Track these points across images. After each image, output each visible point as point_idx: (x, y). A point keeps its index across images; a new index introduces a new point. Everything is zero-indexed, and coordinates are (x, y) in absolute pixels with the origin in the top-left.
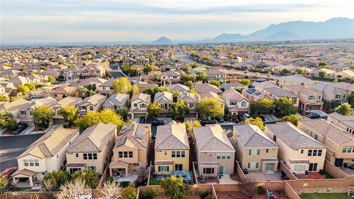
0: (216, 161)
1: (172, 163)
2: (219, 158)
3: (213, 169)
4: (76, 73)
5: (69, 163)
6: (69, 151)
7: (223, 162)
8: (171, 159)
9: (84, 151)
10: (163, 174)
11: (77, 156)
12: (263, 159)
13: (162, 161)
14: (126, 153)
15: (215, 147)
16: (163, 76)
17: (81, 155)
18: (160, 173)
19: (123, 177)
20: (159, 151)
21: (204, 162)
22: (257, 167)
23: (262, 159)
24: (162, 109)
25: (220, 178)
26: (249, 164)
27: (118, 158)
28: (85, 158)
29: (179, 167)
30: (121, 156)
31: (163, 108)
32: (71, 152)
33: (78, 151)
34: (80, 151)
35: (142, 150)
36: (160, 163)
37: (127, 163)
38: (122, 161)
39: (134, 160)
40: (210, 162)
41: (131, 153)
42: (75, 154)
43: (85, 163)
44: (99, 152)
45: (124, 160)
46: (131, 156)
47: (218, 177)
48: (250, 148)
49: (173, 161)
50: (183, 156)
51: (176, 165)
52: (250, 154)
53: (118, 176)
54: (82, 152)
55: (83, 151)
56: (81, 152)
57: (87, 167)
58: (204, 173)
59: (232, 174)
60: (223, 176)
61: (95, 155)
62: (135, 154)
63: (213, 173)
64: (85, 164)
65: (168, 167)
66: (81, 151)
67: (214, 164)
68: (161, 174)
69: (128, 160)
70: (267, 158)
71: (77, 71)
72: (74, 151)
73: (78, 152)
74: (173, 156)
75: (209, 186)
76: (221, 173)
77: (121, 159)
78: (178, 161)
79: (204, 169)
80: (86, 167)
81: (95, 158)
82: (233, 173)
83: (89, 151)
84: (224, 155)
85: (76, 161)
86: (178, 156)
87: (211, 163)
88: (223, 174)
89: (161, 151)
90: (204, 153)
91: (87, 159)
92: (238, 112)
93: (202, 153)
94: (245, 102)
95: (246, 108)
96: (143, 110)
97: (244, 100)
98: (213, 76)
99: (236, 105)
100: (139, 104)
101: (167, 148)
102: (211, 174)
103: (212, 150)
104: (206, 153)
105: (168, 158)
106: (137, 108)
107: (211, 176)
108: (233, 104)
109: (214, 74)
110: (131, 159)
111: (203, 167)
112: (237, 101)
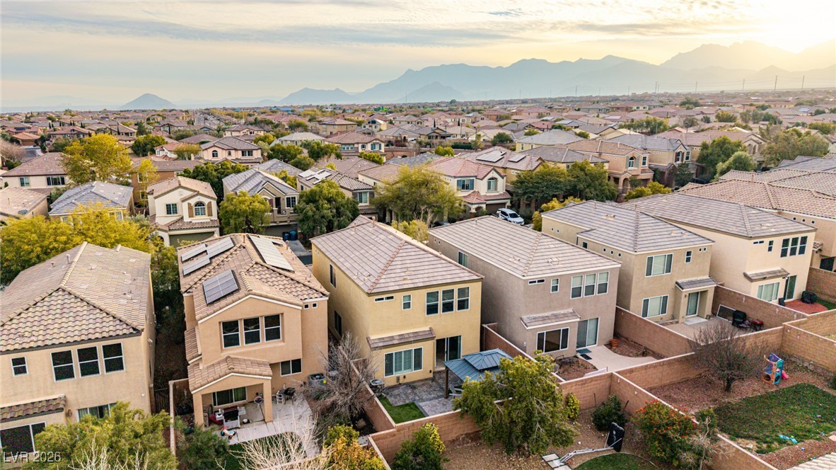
0: (569, 306)
1: (430, 335)
2: (576, 292)
3: (566, 332)
7: (589, 307)
8: (424, 324)
9: (56, 341)
10: (401, 381)
11: (20, 371)
12: (679, 281)
13: (396, 333)
14: (252, 322)
15: (560, 259)
16: (211, 151)
17: (41, 364)
18: (390, 380)
19: (248, 422)
20: (384, 296)
21: (535, 316)
22: (664, 310)
23: (677, 283)
25: (587, 357)
26: (646, 302)
27: (223, 350)
28: (63, 373)
29: (447, 347)
30: (231, 341)
31: (272, 211)
33: (25, 346)
34: (32, 345)
35: (315, 305)
36: (390, 343)
37: (264, 364)
38: (238, 359)
39: (287, 347)
40: (555, 309)
41: (273, 320)
42: (6, 360)
43: (62, 395)
44: (131, 335)
45: (248, 353)
46: (274, 335)
47: (580, 356)
48: (650, 252)
49: (431, 330)
50: (463, 305)
51: (441, 343)
52: (649, 272)
53: (231, 424)
54: (46, 346)
55: (49, 343)
56: (39, 348)
57: (76, 414)
59: (612, 341)
60: (589, 351)
61: (111, 350)
62: (291, 326)
63: (565, 345)
64: (65, 399)
65: (418, 352)
66: (38, 344)
67: (565, 315)
68: (394, 383)
69: (270, 350)
70: (688, 280)
72: (2, 349)
73: (23, 350)
74: (432, 309)
76: (583, 344)
77: (232, 351)
78: (445, 324)
79: (540, 336)
80: (68, 414)
81: (116, 366)
82: (612, 338)
83: (84, 338)
84: (588, 282)
85: (15, 395)
86: (448, 307)
87: (555, 312)
88: (587, 347)
89: (392, 298)
90: (537, 280)
91: (72, 376)
92: (487, 205)
93: (530, 282)
94: (496, 179)
95: (498, 194)
96: (202, 221)
97: (493, 174)
98: (352, 148)
99: (473, 189)
100: (185, 204)
101: (410, 282)
102: (560, 350)
103: (560, 270)
104: (543, 281)
105: (418, 321)
106: (178, 218)
107: (562, 357)
108: (463, 186)
109: (353, 144)
110: (275, 347)
111: (537, 331)
112: (474, 178)
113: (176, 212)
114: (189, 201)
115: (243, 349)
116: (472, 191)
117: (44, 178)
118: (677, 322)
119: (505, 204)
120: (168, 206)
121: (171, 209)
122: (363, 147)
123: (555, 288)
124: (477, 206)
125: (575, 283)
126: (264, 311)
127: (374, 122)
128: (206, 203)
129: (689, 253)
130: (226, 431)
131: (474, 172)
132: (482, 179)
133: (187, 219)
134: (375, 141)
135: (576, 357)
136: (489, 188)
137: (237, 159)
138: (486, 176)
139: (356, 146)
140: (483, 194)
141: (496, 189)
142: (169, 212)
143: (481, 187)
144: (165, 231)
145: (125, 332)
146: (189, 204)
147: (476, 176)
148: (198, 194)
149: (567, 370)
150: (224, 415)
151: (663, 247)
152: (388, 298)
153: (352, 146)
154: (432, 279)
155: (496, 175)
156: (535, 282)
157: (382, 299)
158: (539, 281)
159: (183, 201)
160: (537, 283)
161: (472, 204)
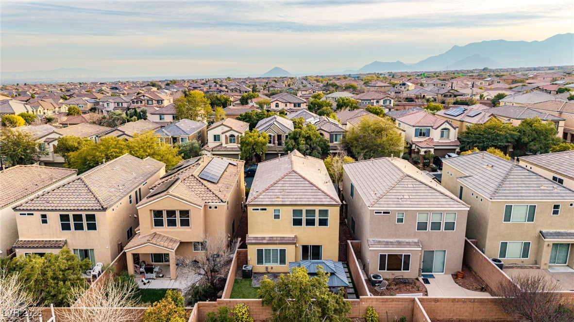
0: (415, 236)
1: (293, 242)
2: (422, 226)
3: (407, 257)
4: (120, 104)
5: (24, 240)
6: (21, 208)
7: (434, 240)
8: (291, 232)
9: (61, 208)
10: (269, 270)
11: (45, 222)
12: (544, 231)
13: (267, 235)
14: (171, 213)
15: (411, 197)
16: (274, 103)
17: (54, 219)
18: (261, 268)
19: (163, 276)
20: (259, 208)
21: (380, 240)
22: (525, 254)
23: (541, 232)
24: (272, 145)
25: (427, 282)
26: (504, 245)
27: (152, 228)
28: (66, 227)
29: (312, 252)
30: (159, 223)
31: (274, 143)
32: (27, 210)
33: (47, 208)
34: (50, 208)
35: (216, 207)
36: (261, 242)
37: (175, 241)
38: (160, 235)
39: (193, 233)
40: (399, 237)
41: (185, 213)
42: (37, 215)
43: (64, 239)
44: (99, 210)
45: (168, 232)
46: (185, 223)
47: (421, 279)
48: (509, 201)
49: (296, 237)
50: (323, 222)
51: (305, 248)
52: (507, 218)
53: (149, 275)
54: (56, 210)
55: (58, 208)
56: (52, 210)
57: (72, 251)
58: (382, 268)
59: (458, 272)
60: (432, 276)
61: (91, 218)
62: (196, 218)
63: (407, 268)
64: (66, 242)
65: (283, 252)
66: (54, 208)
67: (409, 244)
68: (264, 270)
69: (179, 233)
70: (554, 231)
71: (122, 101)
72: (36, 208)
73: (45, 210)
74: (297, 222)
76: (427, 269)
77: (158, 230)
78: (309, 235)
79: (382, 257)
81: (92, 227)
82: (460, 270)
83: (76, 208)
84: (436, 219)
85: (42, 234)
86: (310, 223)
87: (400, 240)
88: (433, 273)
89: (265, 209)
90: (382, 212)
91: (69, 229)
92: (435, 149)
93: (376, 213)
94: (449, 129)
95: (449, 141)
96: (233, 147)
98: (369, 103)
99: (429, 136)
100: (224, 134)
101: (281, 200)
102: (402, 271)
103: (405, 206)
104: (389, 213)
105: (285, 229)
106: (220, 144)
107: (401, 277)
108: (421, 134)
109: (370, 100)
110: (185, 231)
111: (379, 252)
112: (431, 128)
113: (219, 140)
114: (226, 134)
115: (165, 230)
116: (428, 138)
117: (171, 116)
118: (539, 268)
119: (455, 150)
120: (215, 136)
121: (216, 138)
122: (377, 102)
123: (400, 220)
124: (426, 150)
125: (422, 218)
126: (177, 207)
127: (404, 84)
128: (236, 136)
129: (556, 207)
130: (144, 279)
131: (431, 123)
132: (436, 129)
133: (224, 145)
134: (386, 98)
135: (417, 279)
136: (442, 136)
137: (290, 109)
138: (439, 127)
139: (372, 101)
140: (435, 141)
141: (448, 138)
142: (215, 140)
143: (435, 135)
144: (209, 151)
145: (97, 208)
146: (226, 136)
147: (432, 127)
148: (231, 129)
149: (400, 288)
150: (145, 269)
151: (524, 198)
152: (262, 209)
153: (369, 101)
154: (299, 200)
155: (448, 126)
156: (381, 213)
157: (258, 209)
158: (384, 213)
159: (223, 133)
160: (382, 214)
161: (422, 148)
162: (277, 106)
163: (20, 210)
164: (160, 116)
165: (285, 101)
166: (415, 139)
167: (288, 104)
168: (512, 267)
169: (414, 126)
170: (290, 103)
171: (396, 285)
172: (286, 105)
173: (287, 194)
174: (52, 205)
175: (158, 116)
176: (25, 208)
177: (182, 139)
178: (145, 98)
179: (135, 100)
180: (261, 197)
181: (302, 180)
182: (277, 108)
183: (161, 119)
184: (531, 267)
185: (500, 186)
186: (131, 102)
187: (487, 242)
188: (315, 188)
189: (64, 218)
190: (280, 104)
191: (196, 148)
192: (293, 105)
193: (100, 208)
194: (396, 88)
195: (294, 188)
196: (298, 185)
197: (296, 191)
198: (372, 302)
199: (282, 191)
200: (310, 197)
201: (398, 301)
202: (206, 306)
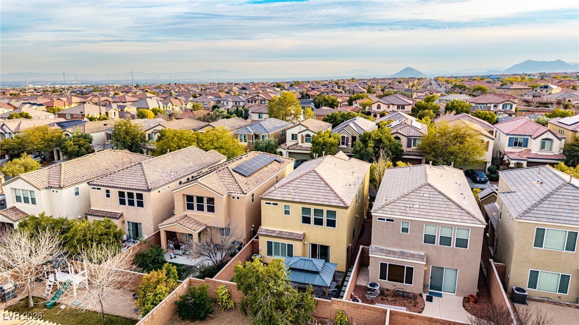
0: (421, 248)
1: (302, 238)
2: (430, 239)
3: (410, 270)
4: (238, 103)
5: (94, 209)
6: (93, 183)
7: (443, 256)
8: (299, 229)
9: (119, 186)
11: (108, 196)
13: (278, 229)
14: (200, 199)
15: (421, 207)
16: (376, 105)
17: (114, 194)
19: (189, 254)
20: (271, 202)
21: (383, 247)
22: (563, 288)
25: (430, 299)
27: (185, 211)
29: (321, 252)
30: (190, 207)
31: (347, 145)
32: (96, 185)
33: (109, 185)
34: (112, 185)
35: (238, 198)
36: (270, 234)
37: (201, 225)
38: (190, 218)
39: (216, 219)
40: (404, 248)
41: (211, 200)
42: (104, 189)
43: (121, 212)
44: (145, 191)
45: (196, 216)
46: (211, 209)
47: (425, 296)
48: (542, 223)
49: (304, 235)
50: (331, 223)
51: (314, 246)
52: (539, 242)
53: (177, 251)
55: (117, 186)
56: (114, 187)
57: (126, 223)
58: (383, 277)
59: (471, 296)
60: (440, 295)
61: (140, 196)
62: (220, 205)
63: (409, 281)
64: (122, 215)
65: (290, 247)
66: (114, 185)
67: (413, 256)
69: (205, 217)
71: (240, 100)
72: (102, 184)
74: (306, 220)
75: (378, 314)
76: (435, 288)
77: (189, 213)
78: (319, 235)
79: (383, 266)
80: (123, 222)
81: (141, 204)
82: (475, 294)
83: (129, 187)
84: (446, 233)
85: (106, 206)
86: (319, 222)
87: (404, 251)
88: (442, 292)
90: (386, 219)
91: (125, 204)
92: (528, 162)
93: (379, 219)
94: (552, 140)
95: (552, 154)
96: (307, 146)
97: (549, 135)
98: (484, 107)
99: (527, 147)
100: (301, 134)
101: (292, 196)
102: (404, 283)
103: (411, 215)
104: (393, 221)
105: (293, 225)
106: (296, 143)
107: (402, 290)
108: (515, 143)
109: (487, 104)
110: (210, 217)
111: (379, 260)
112: (529, 137)
113: (296, 139)
115: (194, 213)
116: (524, 149)
120: (293, 135)
121: (294, 137)
122: (495, 106)
123: (405, 230)
124: (517, 161)
125: (430, 231)
126: (206, 194)
127: (547, 87)
128: (311, 136)
130: (172, 254)
131: (531, 131)
132: (534, 139)
133: (300, 144)
134: (507, 102)
135: (421, 295)
136: (543, 146)
137: (393, 111)
138: (539, 136)
139: (488, 105)
140: (533, 152)
141: (551, 150)
142: (293, 139)
143: (534, 146)
144: (285, 149)
145: (144, 188)
147: (531, 136)
148: (308, 129)
149: (396, 300)
150: (174, 245)
151: (562, 221)
152: (274, 204)
153: (485, 105)
154: (308, 198)
155: (551, 136)
156: (384, 220)
157: (270, 204)
158: (387, 220)
159: (299, 133)
160: (385, 221)
161: (512, 159)
162: (379, 107)
163: (91, 185)
164: (259, 115)
165: (388, 103)
166: (508, 149)
167: (391, 106)
168: (542, 301)
169: (507, 134)
170: (393, 104)
171: (393, 297)
172: (389, 107)
173: (299, 191)
174: (114, 183)
175: (257, 115)
176: (95, 183)
177: (263, 136)
178: (259, 98)
179: (250, 100)
180: (274, 192)
181: (319, 179)
182: (379, 110)
183: (259, 117)
184: (569, 306)
185: (536, 205)
186: (247, 101)
187: (512, 267)
188: (328, 189)
189: (121, 194)
190: (382, 105)
191: (271, 145)
192: (396, 107)
193: (146, 189)
194: (536, 91)
195: (308, 187)
196: (313, 184)
197: (309, 190)
198: (343, 305)
199: (296, 188)
200: (320, 197)
201: (371, 310)
202: (197, 283)
